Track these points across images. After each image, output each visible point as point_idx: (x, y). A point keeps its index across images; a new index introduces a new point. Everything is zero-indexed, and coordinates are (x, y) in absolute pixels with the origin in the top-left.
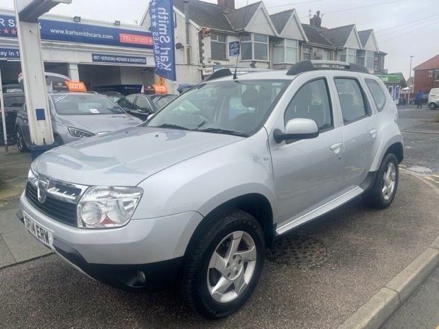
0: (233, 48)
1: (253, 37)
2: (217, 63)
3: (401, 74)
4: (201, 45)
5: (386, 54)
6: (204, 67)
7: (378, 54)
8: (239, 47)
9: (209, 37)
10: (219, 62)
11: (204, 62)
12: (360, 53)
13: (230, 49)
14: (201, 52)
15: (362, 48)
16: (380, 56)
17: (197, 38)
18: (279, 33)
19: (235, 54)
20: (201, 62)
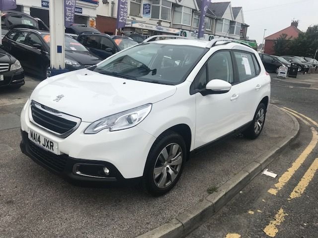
0: (146, 8)
1: (161, 1)
3: (255, 41)
5: (248, 26)
7: (243, 26)
8: (150, 8)
10: (135, 18)
12: (232, 23)
13: (144, 9)
15: (234, 20)
16: (245, 27)
19: (147, 13)
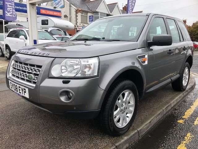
0: (91, 18)
1: (99, 14)
2: (84, 25)
4: (76, 16)
6: (78, 27)
8: (93, 18)
9: (80, 13)
10: (84, 24)
11: (77, 24)
13: (89, 19)
14: (77, 19)
17: (75, 13)
18: (111, 13)
19: (91, 21)
20: (76, 24)
